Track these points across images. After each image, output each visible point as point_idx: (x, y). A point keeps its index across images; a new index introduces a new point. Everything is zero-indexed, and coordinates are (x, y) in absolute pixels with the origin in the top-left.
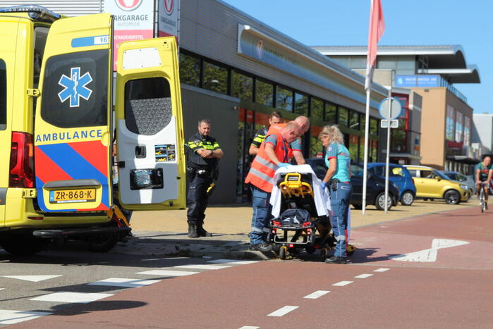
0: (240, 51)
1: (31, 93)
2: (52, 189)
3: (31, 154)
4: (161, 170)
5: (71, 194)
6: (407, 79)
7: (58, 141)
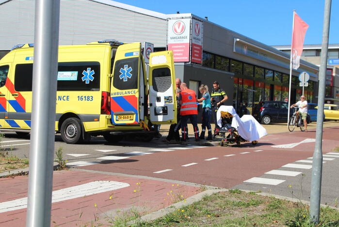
0: (234, 51)
1: (109, 76)
2: (117, 115)
3: (109, 101)
4: (167, 107)
5: (124, 117)
6: (334, 61)
7: (119, 95)
